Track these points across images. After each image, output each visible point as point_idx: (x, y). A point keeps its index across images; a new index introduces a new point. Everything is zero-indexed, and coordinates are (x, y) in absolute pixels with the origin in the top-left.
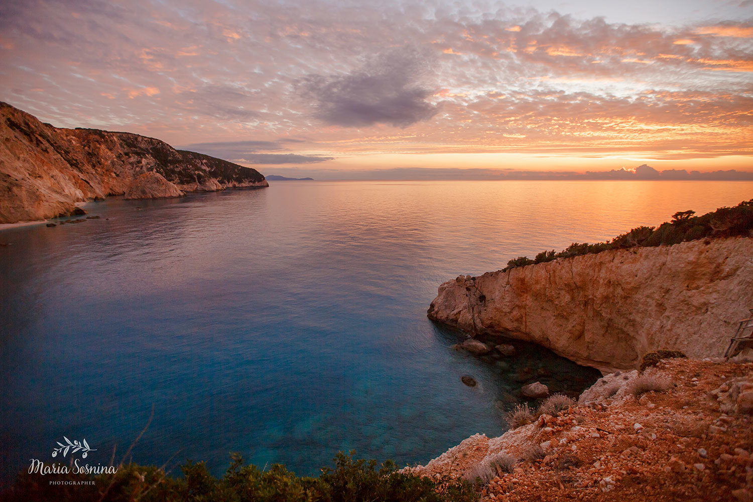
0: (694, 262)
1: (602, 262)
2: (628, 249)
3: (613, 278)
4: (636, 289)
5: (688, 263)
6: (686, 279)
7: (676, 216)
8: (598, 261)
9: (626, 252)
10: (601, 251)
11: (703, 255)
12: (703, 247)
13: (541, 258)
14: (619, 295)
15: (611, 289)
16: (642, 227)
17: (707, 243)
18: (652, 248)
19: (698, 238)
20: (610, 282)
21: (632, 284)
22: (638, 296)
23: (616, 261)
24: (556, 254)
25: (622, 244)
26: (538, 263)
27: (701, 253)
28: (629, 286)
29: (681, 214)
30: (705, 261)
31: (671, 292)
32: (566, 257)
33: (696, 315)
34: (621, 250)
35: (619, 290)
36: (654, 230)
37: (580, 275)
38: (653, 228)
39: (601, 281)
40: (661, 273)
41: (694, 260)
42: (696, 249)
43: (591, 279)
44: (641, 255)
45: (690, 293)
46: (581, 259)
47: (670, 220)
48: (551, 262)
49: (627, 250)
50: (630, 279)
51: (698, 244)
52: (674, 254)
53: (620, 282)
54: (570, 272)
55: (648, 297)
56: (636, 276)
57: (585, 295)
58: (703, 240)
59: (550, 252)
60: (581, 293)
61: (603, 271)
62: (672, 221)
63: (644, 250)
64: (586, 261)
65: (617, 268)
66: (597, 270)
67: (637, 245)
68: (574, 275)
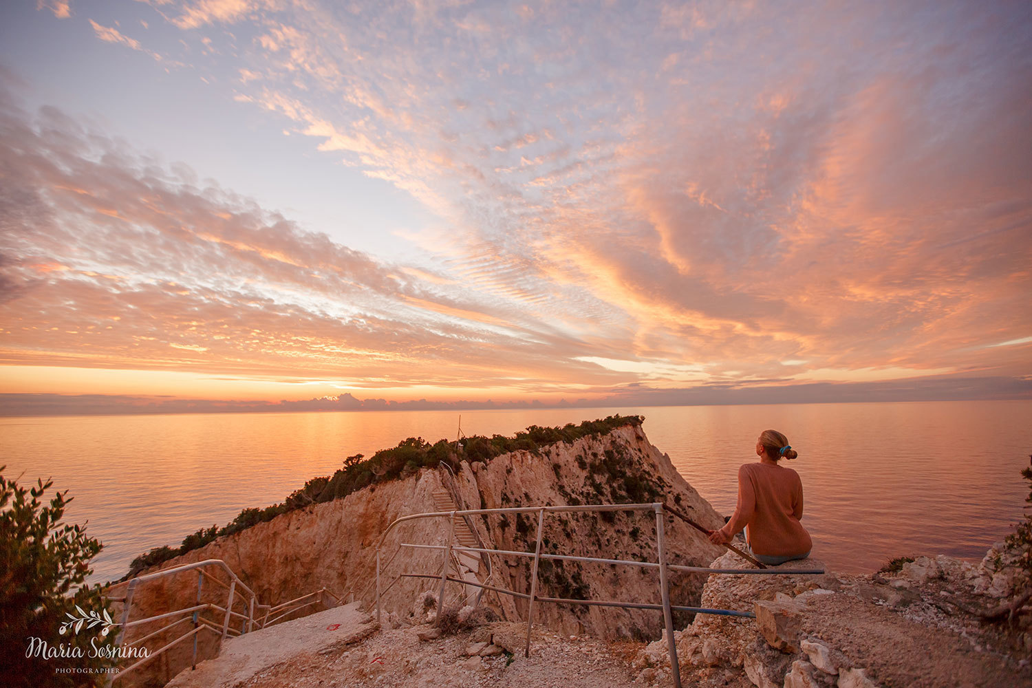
0: (364, 514)
1: (276, 532)
2: (304, 508)
3: (291, 551)
4: (316, 561)
5: (360, 516)
6: (360, 536)
7: (346, 462)
8: (271, 532)
9: (303, 513)
10: (274, 516)
11: (371, 505)
12: (370, 495)
13: (194, 544)
14: (299, 575)
15: (289, 569)
16: (316, 478)
17: (373, 490)
18: (326, 504)
19: (365, 486)
20: (287, 559)
21: (312, 556)
22: (320, 569)
23: (292, 527)
24: (219, 530)
25: (297, 503)
26: (187, 552)
27: (369, 502)
28: (307, 560)
29: (350, 459)
30: (373, 511)
31: (349, 555)
32: (230, 534)
33: (372, 577)
34: (296, 511)
35: (298, 568)
36: (330, 480)
37: (250, 558)
38: (328, 478)
39: (277, 560)
40: (338, 534)
41: (364, 512)
42: (364, 499)
43: (264, 560)
44: (317, 515)
45: (364, 552)
46: (249, 533)
47: (342, 467)
48: (206, 546)
49: (303, 510)
50: (309, 549)
51: (365, 492)
52: (347, 507)
53: (298, 556)
54: (236, 556)
55: (329, 567)
56: (315, 543)
57: (259, 586)
58: (369, 487)
59: (208, 529)
60: (254, 584)
61: (278, 544)
62: (345, 468)
63: (320, 507)
64: (256, 535)
65: (294, 536)
66: (270, 545)
67: (313, 502)
68: (241, 558)
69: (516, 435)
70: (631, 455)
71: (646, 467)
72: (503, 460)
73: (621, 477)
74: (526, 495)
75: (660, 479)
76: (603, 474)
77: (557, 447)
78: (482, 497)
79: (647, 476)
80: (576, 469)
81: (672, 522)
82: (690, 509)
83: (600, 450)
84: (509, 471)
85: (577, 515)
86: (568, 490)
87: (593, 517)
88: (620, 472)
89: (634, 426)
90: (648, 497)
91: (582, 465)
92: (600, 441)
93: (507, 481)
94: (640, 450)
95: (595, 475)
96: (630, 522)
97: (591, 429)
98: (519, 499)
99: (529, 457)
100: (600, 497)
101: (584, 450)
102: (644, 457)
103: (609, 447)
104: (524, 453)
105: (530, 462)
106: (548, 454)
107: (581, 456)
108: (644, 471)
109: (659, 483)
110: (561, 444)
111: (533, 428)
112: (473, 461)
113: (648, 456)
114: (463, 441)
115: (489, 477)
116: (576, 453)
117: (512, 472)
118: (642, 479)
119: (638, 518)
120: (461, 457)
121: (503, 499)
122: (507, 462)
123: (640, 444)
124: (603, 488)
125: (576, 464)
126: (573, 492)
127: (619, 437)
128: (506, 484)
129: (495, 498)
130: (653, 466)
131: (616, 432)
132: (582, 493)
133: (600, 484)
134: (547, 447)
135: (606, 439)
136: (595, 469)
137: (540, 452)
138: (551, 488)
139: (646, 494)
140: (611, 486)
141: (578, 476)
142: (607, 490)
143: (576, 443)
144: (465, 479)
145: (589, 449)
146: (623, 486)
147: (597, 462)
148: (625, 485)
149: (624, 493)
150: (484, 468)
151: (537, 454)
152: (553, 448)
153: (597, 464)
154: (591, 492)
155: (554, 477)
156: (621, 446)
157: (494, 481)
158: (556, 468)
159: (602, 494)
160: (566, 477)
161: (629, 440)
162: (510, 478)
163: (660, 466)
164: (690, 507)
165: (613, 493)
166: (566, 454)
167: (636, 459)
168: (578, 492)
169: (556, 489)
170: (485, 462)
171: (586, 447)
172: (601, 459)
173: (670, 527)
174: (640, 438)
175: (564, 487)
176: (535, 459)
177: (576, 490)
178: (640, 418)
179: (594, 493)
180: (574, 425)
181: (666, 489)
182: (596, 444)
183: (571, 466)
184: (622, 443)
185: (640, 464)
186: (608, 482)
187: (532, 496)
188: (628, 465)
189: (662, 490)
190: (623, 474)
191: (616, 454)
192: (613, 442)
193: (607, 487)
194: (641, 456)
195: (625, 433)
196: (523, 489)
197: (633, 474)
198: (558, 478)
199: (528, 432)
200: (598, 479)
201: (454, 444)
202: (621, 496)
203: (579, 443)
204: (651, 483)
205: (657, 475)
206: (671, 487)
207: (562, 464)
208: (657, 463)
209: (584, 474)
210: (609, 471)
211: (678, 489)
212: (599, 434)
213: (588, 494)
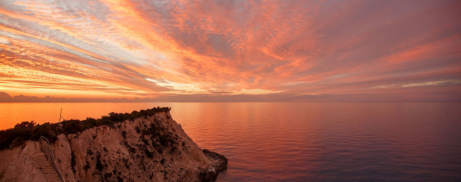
69: (101, 118)
70: (163, 125)
71: (170, 130)
72: (92, 131)
73: (158, 136)
74: (105, 149)
75: (176, 135)
76: (149, 135)
77: (125, 123)
78: (73, 154)
79: (170, 135)
80: (135, 133)
81: (180, 154)
82: (188, 148)
83: (148, 123)
84: (94, 137)
85: (134, 156)
86: (130, 144)
87: (143, 156)
88: (158, 133)
89: (166, 112)
90: (170, 144)
91: (138, 131)
92: (149, 119)
93: (92, 143)
94: (168, 123)
95: (145, 136)
96: (161, 156)
97: (145, 114)
98: (100, 151)
99: (108, 129)
100: (147, 146)
101: (140, 124)
102: (170, 126)
103: (153, 122)
104: (105, 127)
105: (109, 131)
106: (119, 127)
107: (138, 127)
108: (169, 132)
109: (175, 137)
110: (127, 121)
111: (112, 113)
112: (68, 134)
113: (172, 125)
114: (64, 123)
115: (79, 142)
116: (136, 125)
117: (97, 137)
118: (168, 136)
119: (164, 154)
120: (60, 132)
121: (88, 153)
122: (94, 132)
123: (168, 119)
124: (148, 141)
125: (135, 131)
126: (132, 145)
127: (158, 117)
128: (91, 144)
129: (83, 153)
130: (174, 130)
131: (157, 115)
132: (137, 145)
133: (147, 140)
134: (119, 123)
135: (152, 119)
136: (145, 133)
137: (115, 126)
138: (120, 144)
139: (169, 143)
140: (152, 140)
141: (136, 137)
142: (150, 142)
143: (135, 121)
144: (60, 145)
145: (143, 123)
146: (159, 140)
147: (147, 129)
148: (159, 139)
149: (159, 143)
150: (75, 137)
151: (113, 127)
152: (123, 124)
153: (146, 130)
154: (142, 144)
155: (122, 138)
156: (159, 121)
157: (82, 144)
158: (124, 134)
159: (148, 144)
160: (129, 137)
161: (163, 118)
162: (95, 141)
163: (177, 130)
164: (189, 147)
165: (154, 144)
166: (129, 126)
167: (166, 127)
168: (135, 144)
169: (123, 144)
170: (77, 134)
171: (141, 122)
172: (148, 128)
173: (179, 156)
174: (169, 117)
175: (127, 142)
176: (112, 129)
177: (134, 143)
178: (169, 108)
179: (144, 144)
180: (137, 111)
181: (179, 140)
182: (146, 121)
183: (132, 132)
184: (159, 120)
185: (167, 129)
186: (151, 139)
187: (108, 149)
188: (162, 130)
189: (177, 140)
190: (159, 134)
191: (156, 125)
192: (155, 120)
193: (151, 141)
194: (169, 126)
195: (162, 115)
196: (103, 146)
197: (164, 134)
198: (125, 139)
199: (109, 116)
200: (146, 137)
201: (57, 125)
202: (157, 145)
203: (137, 121)
204: (172, 138)
205: (175, 134)
206: (181, 139)
207: (127, 131)
208: (175, 128)
209: (139, 135)
210: (152, 133)
211: (184, 139)
212: (148, 116)
213: (140, 145)
